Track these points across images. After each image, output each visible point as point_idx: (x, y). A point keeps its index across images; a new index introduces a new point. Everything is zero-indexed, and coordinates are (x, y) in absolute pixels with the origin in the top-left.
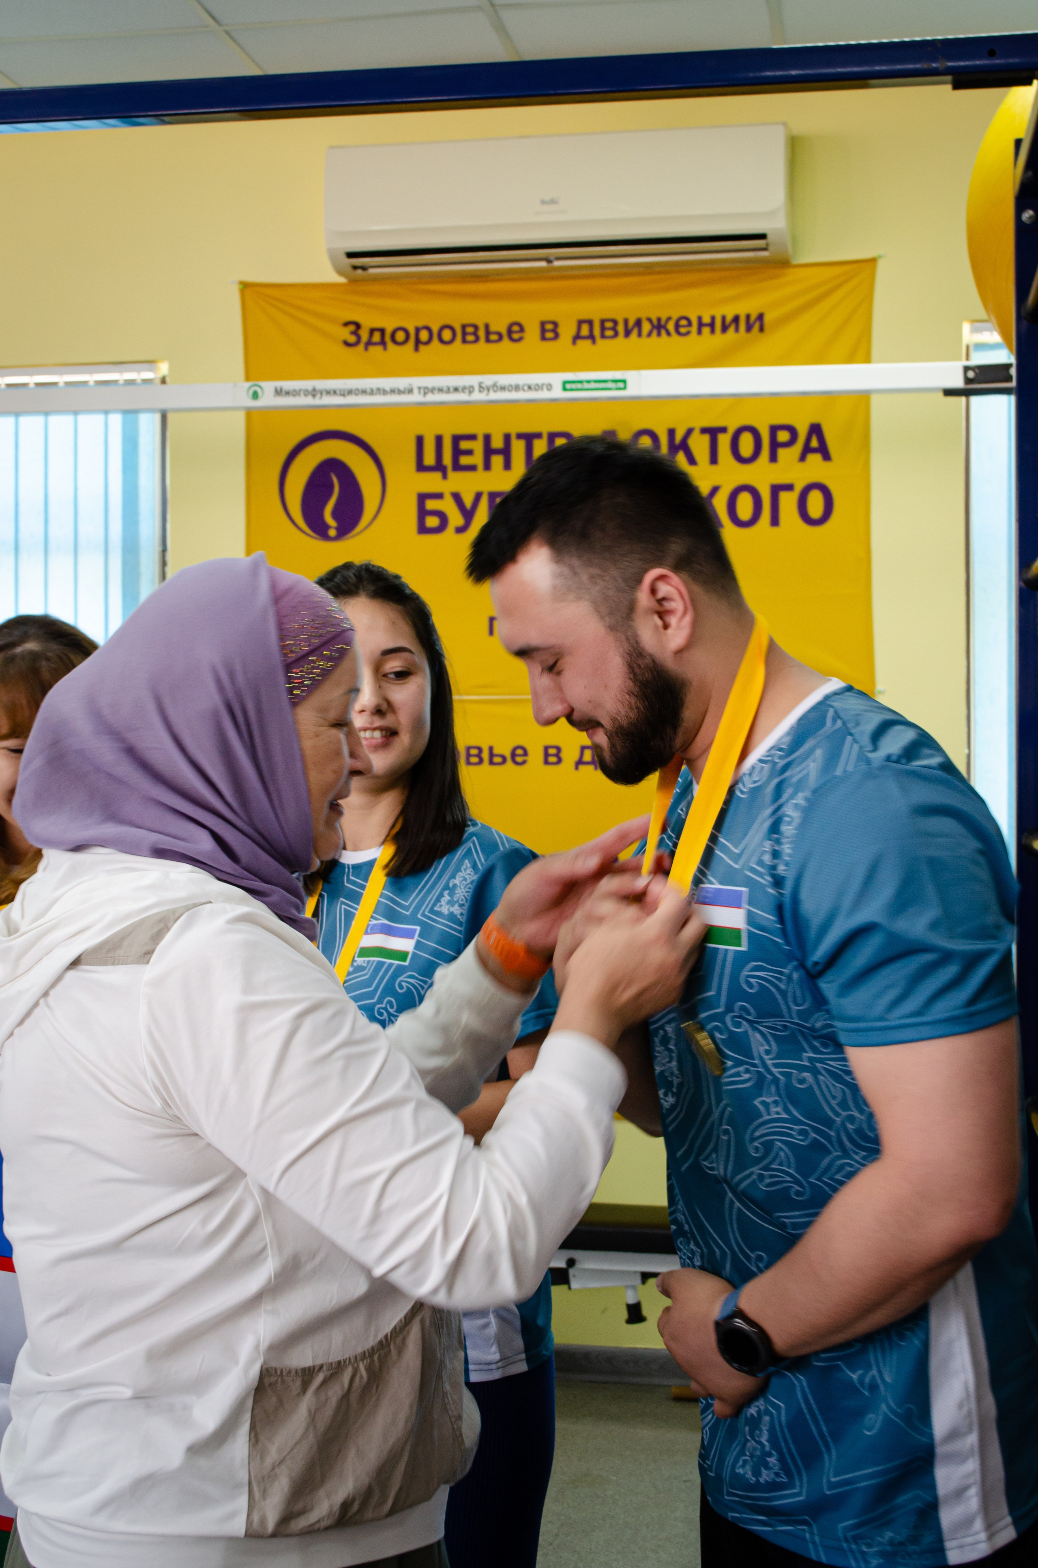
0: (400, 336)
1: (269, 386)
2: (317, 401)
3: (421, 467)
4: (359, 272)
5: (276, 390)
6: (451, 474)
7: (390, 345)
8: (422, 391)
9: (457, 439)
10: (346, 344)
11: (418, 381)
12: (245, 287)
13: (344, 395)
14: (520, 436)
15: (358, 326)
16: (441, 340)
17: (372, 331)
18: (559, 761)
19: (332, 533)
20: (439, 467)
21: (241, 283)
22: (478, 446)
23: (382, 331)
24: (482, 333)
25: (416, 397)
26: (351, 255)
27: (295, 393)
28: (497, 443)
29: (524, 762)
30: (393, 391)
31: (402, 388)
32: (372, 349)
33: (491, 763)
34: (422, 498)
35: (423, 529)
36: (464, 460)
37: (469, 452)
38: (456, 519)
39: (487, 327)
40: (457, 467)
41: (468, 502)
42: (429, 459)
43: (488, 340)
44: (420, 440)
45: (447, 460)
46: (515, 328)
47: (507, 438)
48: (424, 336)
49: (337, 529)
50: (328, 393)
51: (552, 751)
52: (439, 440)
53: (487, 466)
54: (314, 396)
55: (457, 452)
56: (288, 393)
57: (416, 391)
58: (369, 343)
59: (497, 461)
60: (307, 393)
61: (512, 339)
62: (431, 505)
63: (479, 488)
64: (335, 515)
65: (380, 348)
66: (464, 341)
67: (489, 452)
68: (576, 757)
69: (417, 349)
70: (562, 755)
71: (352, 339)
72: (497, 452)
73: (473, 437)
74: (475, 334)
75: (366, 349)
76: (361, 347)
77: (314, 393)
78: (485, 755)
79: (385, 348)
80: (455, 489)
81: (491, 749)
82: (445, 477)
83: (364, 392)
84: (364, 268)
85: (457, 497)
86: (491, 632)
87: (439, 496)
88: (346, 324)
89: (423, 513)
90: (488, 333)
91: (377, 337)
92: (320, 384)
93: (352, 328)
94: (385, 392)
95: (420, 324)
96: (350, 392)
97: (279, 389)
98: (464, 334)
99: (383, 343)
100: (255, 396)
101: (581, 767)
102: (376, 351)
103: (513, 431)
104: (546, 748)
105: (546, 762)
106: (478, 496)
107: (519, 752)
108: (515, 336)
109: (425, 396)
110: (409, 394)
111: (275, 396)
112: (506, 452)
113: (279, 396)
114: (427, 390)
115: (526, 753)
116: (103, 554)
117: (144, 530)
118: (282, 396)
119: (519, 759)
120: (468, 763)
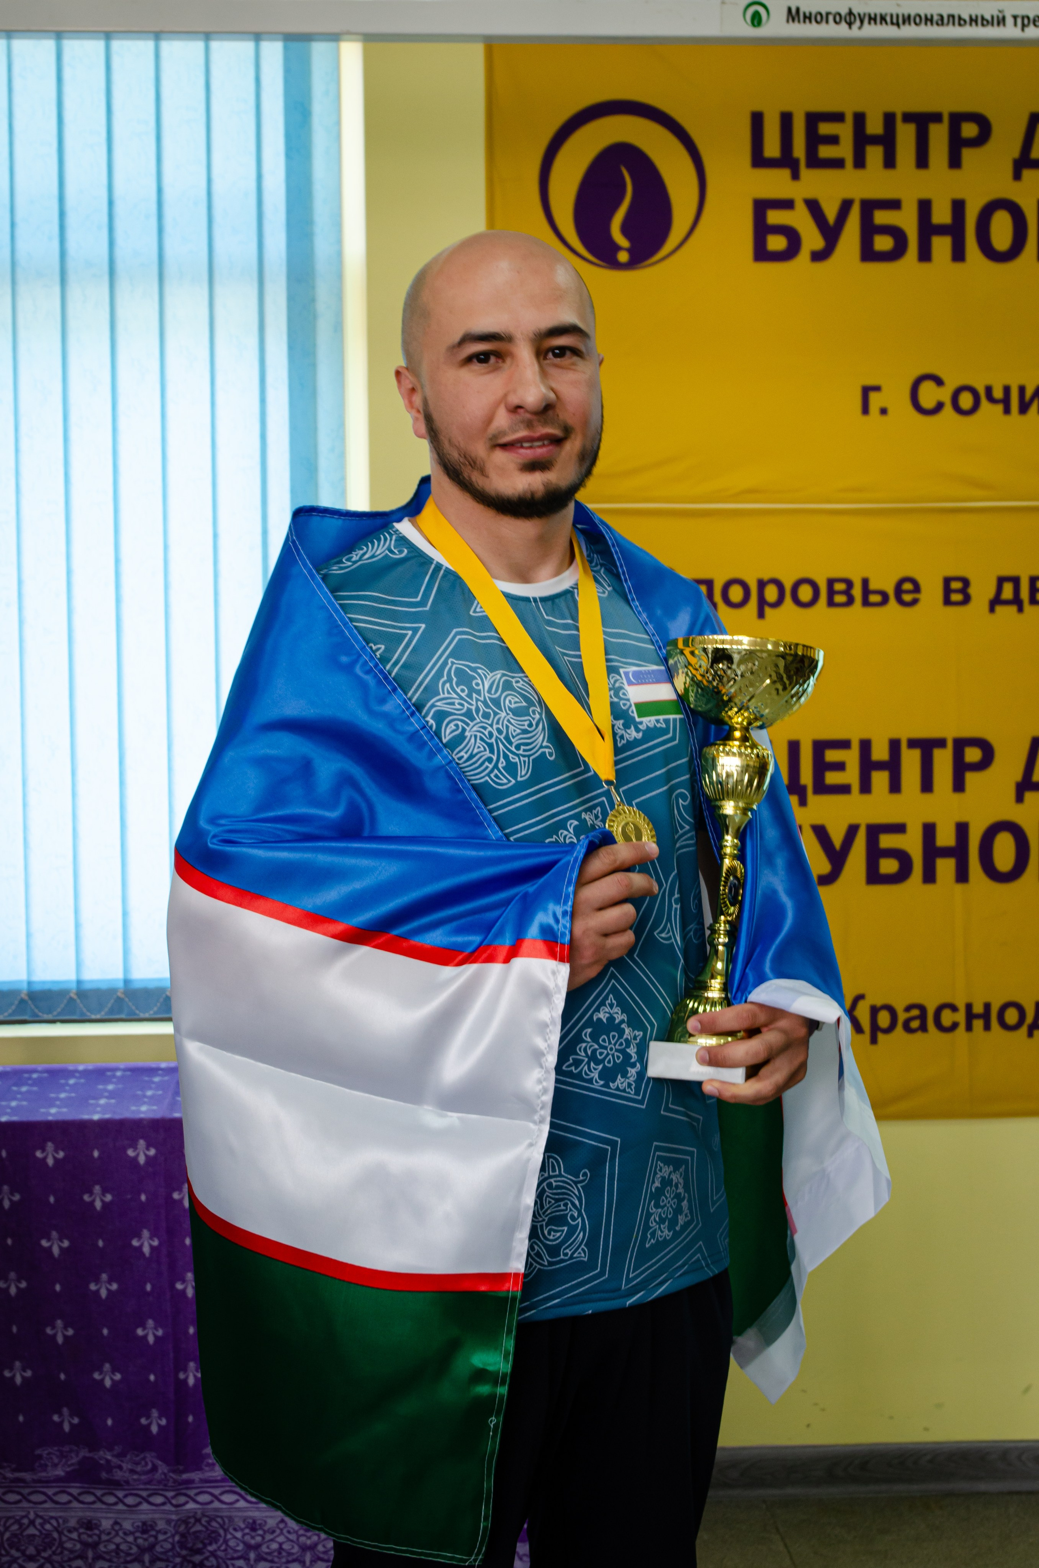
2: (855, 32)
3: (759, 160)
5: (790, 10)
6: (804, 172)
8: (1019, 21)
9: (813, 119)
11: (1013, 6)
13: (898, 25)
14: (908, 117)
18: (967, 600)
19: (623, 257)
20: (787, 161)
22: (845, 131)
25: (1009, 31)
27: (820, 18)
28: (874, 126)
29: (915, 602)
30: (973, 20)
31: (988, 17)
33: (866, 603)
34: (761, 207)
35: (761, 254)
36: (825, 152)
37: (833, 140)
38: (812, 239)
40: (815, 162)
41: (831, 213)
42: (772, 148)
44: (757, 119)
45: (799, 150)
49: (630, 251)
50: (872, 19)
51: (956, 585)
52: (786, 119)
53: (860, 162)
54: (850, 24)
55: (814, 140)
56: (808, 18)
57: (1010, 21)
59: (874, 154)
60: (838, 18)
62: (774, 217)
63: (848, 195)
64: (625, 230)
67: (862, 140)
68: (991, 593)
70: (972, 591)
72: (875, 140)
73: (838, 117)
77: (850, 18)
78: (857, 592)
80: (810, 195)
81: (865, 582)
82: (796, 176)
83: (929, 20)
85: (814, 207)
86: (865, 410)
87: (787, 204)
89: (762, 230)
94: (961, 22)
96: (907, 20)
97: (794, 11)
100: (756, 20)
101: (999, 609)
103: (899, 111)
104: (947, 581)
105: (947, 602)
106: (846, 206)
107: (908, 586)
109: (1023, 30)
110: (998, 24)
111: (788, 21)
112: (888, 141)
113: (793, 20)
114: (1026, 21)
115: (917, 589)
116: (255, 285)
117: (322, 247)
118: (799, 21)
119: (907, 598)
120: (831, 603)
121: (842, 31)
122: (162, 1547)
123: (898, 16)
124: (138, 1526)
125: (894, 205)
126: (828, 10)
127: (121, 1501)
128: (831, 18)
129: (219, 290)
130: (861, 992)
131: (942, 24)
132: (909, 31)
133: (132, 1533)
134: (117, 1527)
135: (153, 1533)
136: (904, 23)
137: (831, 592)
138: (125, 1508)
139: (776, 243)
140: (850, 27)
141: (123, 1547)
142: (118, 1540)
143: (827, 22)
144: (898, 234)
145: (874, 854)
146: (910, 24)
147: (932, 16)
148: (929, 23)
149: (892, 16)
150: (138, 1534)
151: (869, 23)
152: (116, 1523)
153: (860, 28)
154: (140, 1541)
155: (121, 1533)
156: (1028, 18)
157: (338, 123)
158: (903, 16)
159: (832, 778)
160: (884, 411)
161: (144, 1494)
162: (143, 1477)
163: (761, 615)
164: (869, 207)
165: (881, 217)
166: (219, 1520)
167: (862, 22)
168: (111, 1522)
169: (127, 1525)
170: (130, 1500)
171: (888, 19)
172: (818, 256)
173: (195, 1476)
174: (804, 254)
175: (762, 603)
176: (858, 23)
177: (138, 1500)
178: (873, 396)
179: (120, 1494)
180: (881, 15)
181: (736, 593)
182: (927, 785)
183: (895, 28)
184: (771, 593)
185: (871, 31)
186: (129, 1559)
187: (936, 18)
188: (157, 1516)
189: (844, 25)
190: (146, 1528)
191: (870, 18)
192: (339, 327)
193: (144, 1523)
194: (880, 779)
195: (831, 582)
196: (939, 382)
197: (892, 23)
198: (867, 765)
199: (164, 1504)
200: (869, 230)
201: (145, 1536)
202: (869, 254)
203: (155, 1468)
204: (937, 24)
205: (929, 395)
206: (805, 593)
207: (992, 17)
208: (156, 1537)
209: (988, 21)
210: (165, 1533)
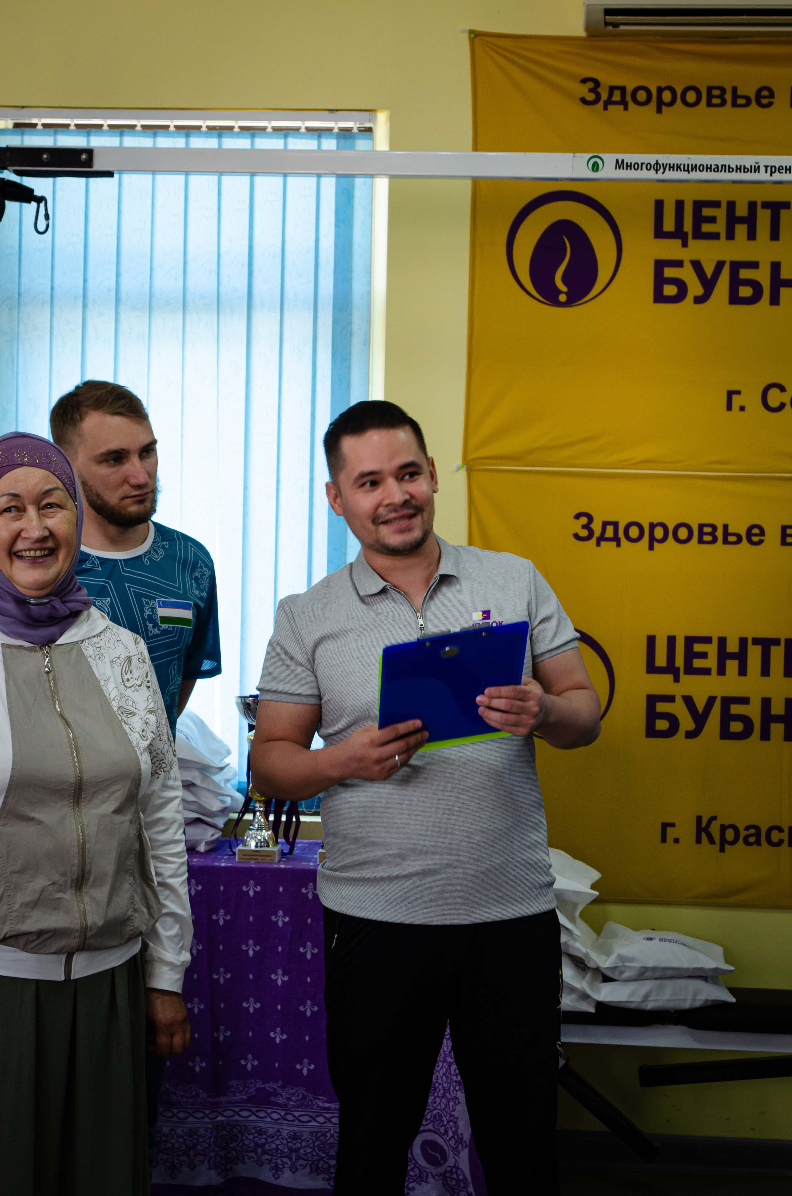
0: (642, 96)
1: (610, 159)
2: (660, 176)
3: (659, 233)
4: (610, 28)
5: (617, 161)
6: (691, 241)
7: (631, 105)
8: (769, 169)
9: (698, 205)
10: (583, 101)
11: (764, 160)
12: (475, 36)
13: (688, 171)
14: (766, 205)
15: (597, 83)
16: (685, 102)
17: (612, 89)
19: (563, 298)
20: (679, 234)
21: (471, 32)
22: (721, 214)
23: (623, 89)
24: (728, 97)
25: (762, 176)
26: (609, 12)
27: (637, 166)
28: (742, 211)
29: (760, 542)
30: (738, 169)
31: (748, 166)
32: (610, 107)
33: (725, 542)
34: (660, 265)
35: (659, 298)
36: (706, 228)
37: (712, 220)
38: (695, 288)
39: (734, 89)
40: (698, 235)
41: (709, 271)
42: (669, 225)
43: (735, 105)
44: (659, 205)
45: (688, 227)
46: (765, 93)
47: (752, 206)
48: (667, 96)
49: (568, 294)
50: (672, 167)
51: (789, 531)
52: (680, 205)
53: (730, 236)
54: (657, 171)
55: (699, 219)
56: (629, 166)
57: (762, 169)
58: (609, 102)
59: (741, 230)
60: (649, 167)
61: (761, 105)
62: (669, 272)
63: (721, 258)
64: (564, 280)
65: (621, 107)
66: (709, 104)
67: (732, 220)
69: (659, 111)
71: (591, 97)
72: (741, 220)
73: (716, 204)
74: (722, 96)
75: (605, 108)
76: (601, 105)
77: (657, 167)
78: (719, 533)
79: (626, 108)
80: (694, 257)
81: (726, 527)
82: (685, 244)
83: (709, 168)
84: (616, 25)
85: (697, 265)
86: (729, 407)
87: (678, 264)
88: (584, 81)
89: (660, 281)
90: (735, 96)
91: (617, 96)
92: (664, 159)
93: (591, 85)
94: (730, 169)
95: (663, 85)
96: (694, 168)
97: (620, 162)
98: (710, 97)
99: (623, 103)
100: (595, 168)
102: (615, 110)
103: (759, 200)
104: (784, 528)
105: (784, 543)
106: (720, 265)
108: (765, 101)
109: (771, 175)
110: (755, 172)
111: (616, 169)
112: (751, 221)
113: (620, 168)
114: (773, 169)
115: (762, 533)
116: (312, 312)
117: (358, 288)
118: (623, 169)
119: (755, 539)
120: (701, 541)
121: (651, 174)
122: (201, 1146)
123: (688, 165)
124: (186, 1132)
125: (754, 265)
126: (643, 162)
127: (175, 1115)
128: (644, 166)
129: (286, 315)
130: (714, 815)
131: (718, 171)
132: (695, 175)
133: (182, 1136)
134: (173, 1133)
135: (196, 1137)
136: (692, 170)
137: (701, 534)
138: (178, 1120)
139: (670, 290)
140: (657, 173)
141: (176, 1145)
142: (173, 1141)
143: (642, 169)
144: (756, 286)
145: (726, 718)
146: (696, 171)
147: (711, 165)
148: (709, 170)
149: (684, 165)
150: (186, 1137)
151: (670, 170)
152: (172, 1130)
153: (663, 173)
154: (188, 1142)
155: (175, 1136)
156: (775, 167)
157: (371, 204)
158: (692, 165)
159: (698, 663)
160: (742, 409)
161: (190, 1111)
162: (190, 1100)
163: (651, 548)
164: (736, 266)
165: (745, 274)
166: (238, 1127)
167: (665, 169)
168: (169, 1129)
169: (179, 1131)
170: (181, 1115)
171: (682, 167)
172: (699, 300)
173: (223, 1099)
174: (690, 298)
175: (652, 539)
176: (662, 170)
177: (186, 1115)
178: (735, 397)
179: (175, 1111)
180: (677, 165)
181: (634, 532)
182: (765, 671)
183: (687, 173)
184: (659, 533)
185: (670, 175)
186: (180, 1153)
187: (713, 167)
188: (199, 1125)
189: (652, 171)
190: (192, 1133)
191: (670, 167)
192: (367, 342)
193: (190, 1130)
194: (732, 666)
195: (701, 526)
196: (782, 389)
197: (684, 170)
198: (723, 656)
199: (203, 1118)
200: (735, 283)
201: (191, 1139)
202: (735, 299)
203: (197, 1094)
204: (714, 171)
205: (775, 398)
206: (683, 533)
207: (751, 166)
208: (197, 1139)
209: (748, 169)
210: (204, 1137)
